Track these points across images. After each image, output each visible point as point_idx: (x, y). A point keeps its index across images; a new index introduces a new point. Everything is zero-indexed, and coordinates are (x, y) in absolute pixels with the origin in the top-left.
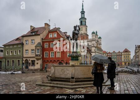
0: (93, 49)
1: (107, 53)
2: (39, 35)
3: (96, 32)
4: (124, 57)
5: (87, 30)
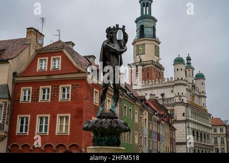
0: (179, 112)
1: (226, 127)
3: (189, 59)
5: (158, 52)
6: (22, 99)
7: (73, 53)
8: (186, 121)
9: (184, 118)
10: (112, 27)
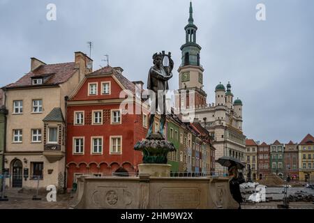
0: (219, 134)
1: (257, 146)
2: (57, 85)
3: (229, 86)
4: (304, 158)
5: (201, 79)
6: (75, 122)
7: (122, 78)
8: (225, 142)
9: (223, 140)
10: (158, 53)
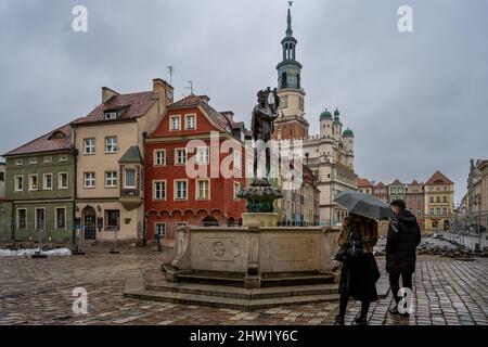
0: (324, 173)
1: (372, 188)
2: (133, 120)
3: (337, 113)
4: (432, 202)
5: (302, 105)
6: (155, 163)
7: (209, 109)
8: (331, 183)
9: (329, 180)
